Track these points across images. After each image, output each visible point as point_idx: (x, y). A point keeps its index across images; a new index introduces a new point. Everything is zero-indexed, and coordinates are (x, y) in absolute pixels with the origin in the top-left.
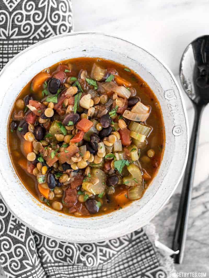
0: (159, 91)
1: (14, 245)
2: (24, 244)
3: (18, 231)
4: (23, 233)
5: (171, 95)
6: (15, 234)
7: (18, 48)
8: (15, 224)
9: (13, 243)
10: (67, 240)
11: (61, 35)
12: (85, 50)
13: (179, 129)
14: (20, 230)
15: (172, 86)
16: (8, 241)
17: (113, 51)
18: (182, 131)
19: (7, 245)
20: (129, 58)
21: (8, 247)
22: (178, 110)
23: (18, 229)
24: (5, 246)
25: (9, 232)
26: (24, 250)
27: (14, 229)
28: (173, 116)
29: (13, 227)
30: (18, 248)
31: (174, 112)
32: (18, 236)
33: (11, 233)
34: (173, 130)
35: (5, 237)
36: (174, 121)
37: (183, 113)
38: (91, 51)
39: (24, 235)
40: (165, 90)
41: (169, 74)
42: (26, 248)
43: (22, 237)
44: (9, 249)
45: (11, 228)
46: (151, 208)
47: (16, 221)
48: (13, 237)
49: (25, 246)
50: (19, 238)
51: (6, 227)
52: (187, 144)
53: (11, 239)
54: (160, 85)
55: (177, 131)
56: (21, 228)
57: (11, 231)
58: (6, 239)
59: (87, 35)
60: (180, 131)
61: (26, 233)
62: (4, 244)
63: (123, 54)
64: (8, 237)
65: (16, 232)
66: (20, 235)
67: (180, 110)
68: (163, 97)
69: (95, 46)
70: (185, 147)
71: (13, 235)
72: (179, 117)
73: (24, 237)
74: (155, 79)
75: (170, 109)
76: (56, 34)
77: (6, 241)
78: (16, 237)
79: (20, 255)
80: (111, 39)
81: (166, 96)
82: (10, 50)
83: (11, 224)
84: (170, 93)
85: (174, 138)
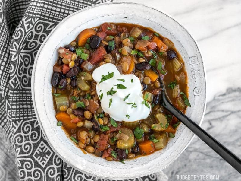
0: (185, 57)
1: (35, 167)
2: (44, 169)
3: (42, 158)
4: (46, 161)
5: (195, 61)
6: (39, 160)
7: (70, 4)
8: (41, 151)
9: (35, 166)
10: (97, 175)
11: (106, 3)
12: (126, 18)
13: (199, 90)
14: (44, 157)
15: (196, 53)
16: (31, 162)
17: (150, 20)
18: (201, 92)
19: (29, 166)
20: (163, 27)
21: (30, 167)
22: (199, 74)
23: (42, 156)
24: (27, 166)
25: (35, 156)
26: (41, 175)
27: (39, 155)
28: (195, 79)
29: (39, 153)
30: (37, 171)
31: (196, 76)
32: (41, 161)
33: (36, 157)
34: (193, 91)
35: (30, 159)
36: (196, 84)
37: (204, 76)
38: (131, 19)
39: (46, 163)
40: (190, 56)
41: (195, 43)
42: (44, 173)
43: (43, 164)
44: (30, 169)
45: (37, 153)
46: (170, 155)
47: (43, 150)
48: (36, 161)
49: (44, 172)
50: (41, 164)
51: (33, 151)
52: (205, 103)
53: (34, 162)
54: (186, 52)
55: (197, 92)
56: (45, 156)
57: (37, 155)
58: (30, 161)
59: (130, 4)
60: (199, 92)
61: (48, 161)
62: (27, 164)
63: (157, 23)
64: (32, 160)
65: (40, 158)
66: (43, 162)
67: (202, 74)
68: (188, 62)
69: (135, 14)
70: (203, 106)
71: (37, 159)
72: (200, 80)
73: (45, 164)
74: (183, 47)
75: (193, 73)
76: (103, 2)
77: (29, 162)
78: (39, 162)
79: (37, 177)
80: (149, 9)
81: (190, 61)
82: (64, 3)
83: (38, 150)
84: (194, 59)
85: (195, 98)
